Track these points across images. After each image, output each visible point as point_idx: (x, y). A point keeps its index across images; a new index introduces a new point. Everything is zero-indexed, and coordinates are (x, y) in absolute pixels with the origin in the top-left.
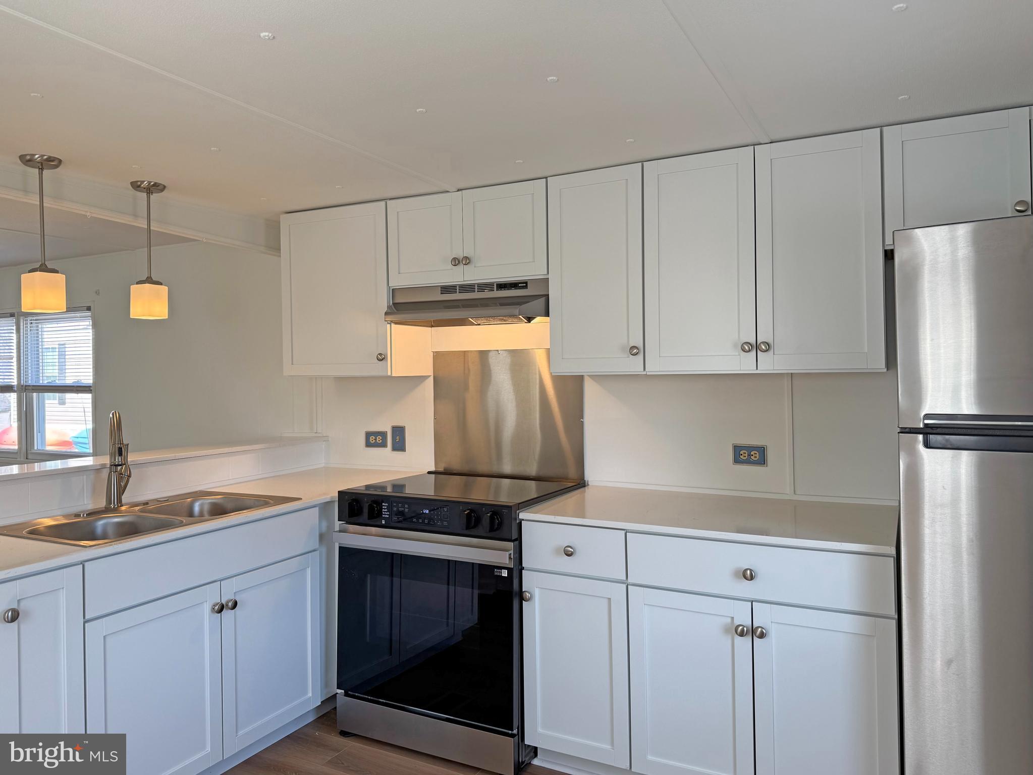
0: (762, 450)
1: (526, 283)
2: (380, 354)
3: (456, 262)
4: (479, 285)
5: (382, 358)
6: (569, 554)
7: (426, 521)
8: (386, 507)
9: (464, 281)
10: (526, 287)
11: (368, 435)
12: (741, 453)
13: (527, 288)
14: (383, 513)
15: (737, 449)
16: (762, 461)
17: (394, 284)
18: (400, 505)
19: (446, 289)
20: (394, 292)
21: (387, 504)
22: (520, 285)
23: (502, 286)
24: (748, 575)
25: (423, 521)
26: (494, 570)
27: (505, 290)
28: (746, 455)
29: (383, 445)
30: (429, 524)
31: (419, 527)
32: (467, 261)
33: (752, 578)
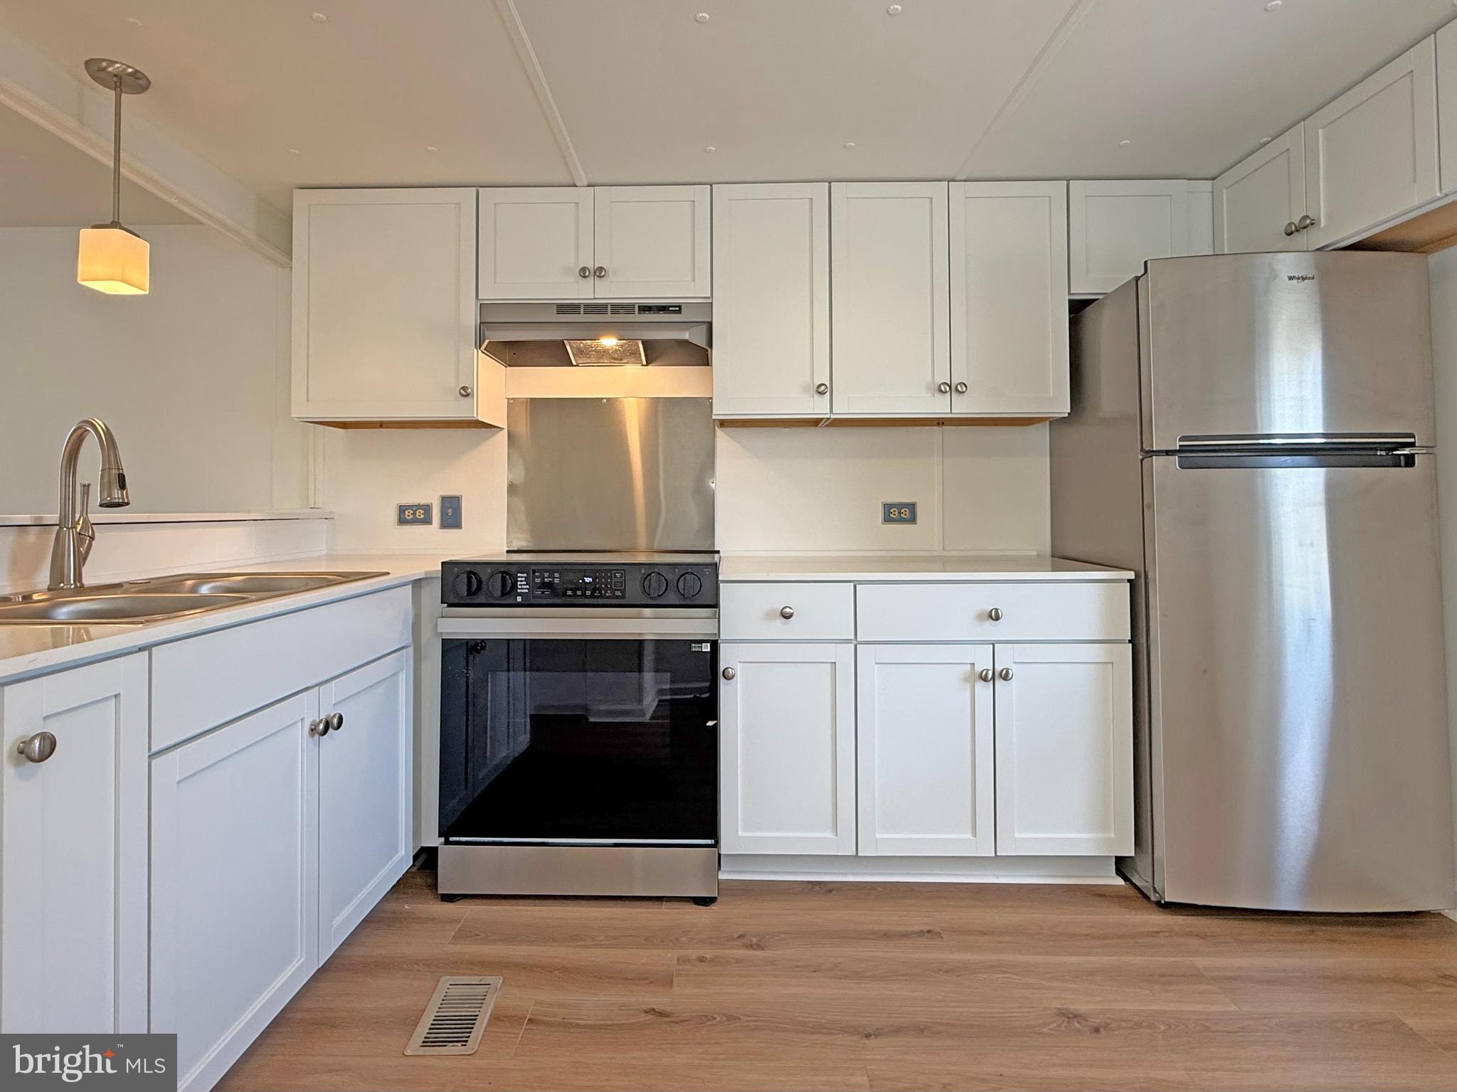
0: (912, 507)
1: (680, 307)
2: (464, 388)
3: (584, 273)
4: (613, 305)
5: (465, 393)
6: (787, 617)
7: (588, 593)
8: (523, 579)
9: (595, 299)
10: (679, 312)
11: (402, 509)
12: (892, 511)
13: (681, 313)
14: (519, 587)
15: (887, 508)
16: (912, 520)
17: (487, 295)
18: (546, 575)
19: (563, 308)
20: (483, 308)
21: (525, 575)
22: (671, 309)
23: (646, 309)
24: (995, 616)
25: (584, 594)
26: (691, 646)
27: (650, 313)
28: (897, 513)
29: (427, 521)
30: (592, 596)
31: (576, 601)
32: (600, 272)
33: (997, 618)
